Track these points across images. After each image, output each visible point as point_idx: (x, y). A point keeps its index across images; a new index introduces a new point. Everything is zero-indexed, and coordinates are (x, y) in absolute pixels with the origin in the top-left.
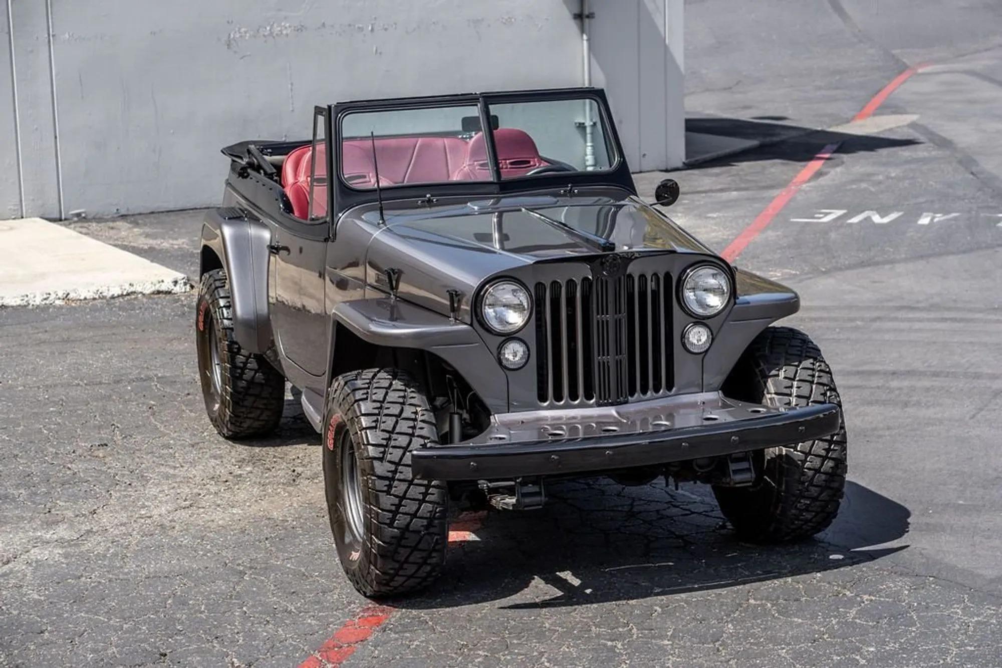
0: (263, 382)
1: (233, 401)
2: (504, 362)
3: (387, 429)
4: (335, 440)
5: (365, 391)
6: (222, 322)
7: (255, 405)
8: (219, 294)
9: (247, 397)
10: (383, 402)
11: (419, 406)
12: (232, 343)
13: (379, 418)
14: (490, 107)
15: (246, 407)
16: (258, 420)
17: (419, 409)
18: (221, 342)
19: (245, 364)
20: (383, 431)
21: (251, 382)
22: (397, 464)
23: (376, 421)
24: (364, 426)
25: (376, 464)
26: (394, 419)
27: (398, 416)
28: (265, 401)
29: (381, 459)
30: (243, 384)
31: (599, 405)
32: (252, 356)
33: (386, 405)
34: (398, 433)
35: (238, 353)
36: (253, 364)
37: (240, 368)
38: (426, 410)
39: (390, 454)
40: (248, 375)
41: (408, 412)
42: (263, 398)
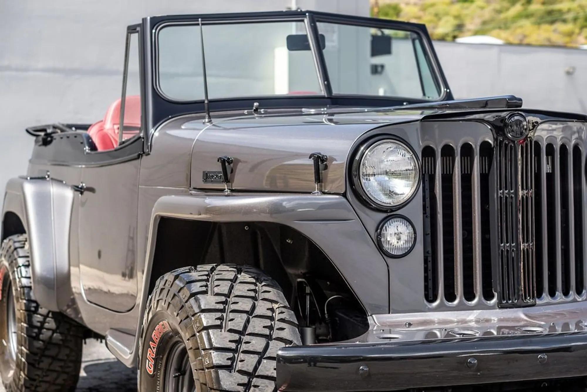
0: (61, 343)
1: (29, 363)
2: (386, 247)
3: (236, 328)
4: (156, 360)
5: (204, 283)
6: (20, 281)
7: (52, 368)
8: (18, 254)
9: (43, 359)
10: (228, 296)
11: (276, 302)
12: (30, 301)
13: (225, 315)
14: (318, 24)
15: (42, 369)
16: (54, 384)
17: (275, 306)
18: (18, 301)
19: (43, 323)
20: (231, 331)
21: (49, 342)
22: (251, 375)
23: (221, 319)
24: (205, 325)
25: (222, 373)
26: (245, 316)
27: (250, 313)
28: (62, 364)
29: (229, 368)
30: (39, 344)
31: (501, 306)
32: (50, 315)
33: (232, 299)
34: (250, 334)
35: (36, 312)
36: (51, 324)
37: (36, 327)
38: (285, 307)
39: (242, 361)
40: (46, 334)
41: (262, 308)
42: (61, 360)
